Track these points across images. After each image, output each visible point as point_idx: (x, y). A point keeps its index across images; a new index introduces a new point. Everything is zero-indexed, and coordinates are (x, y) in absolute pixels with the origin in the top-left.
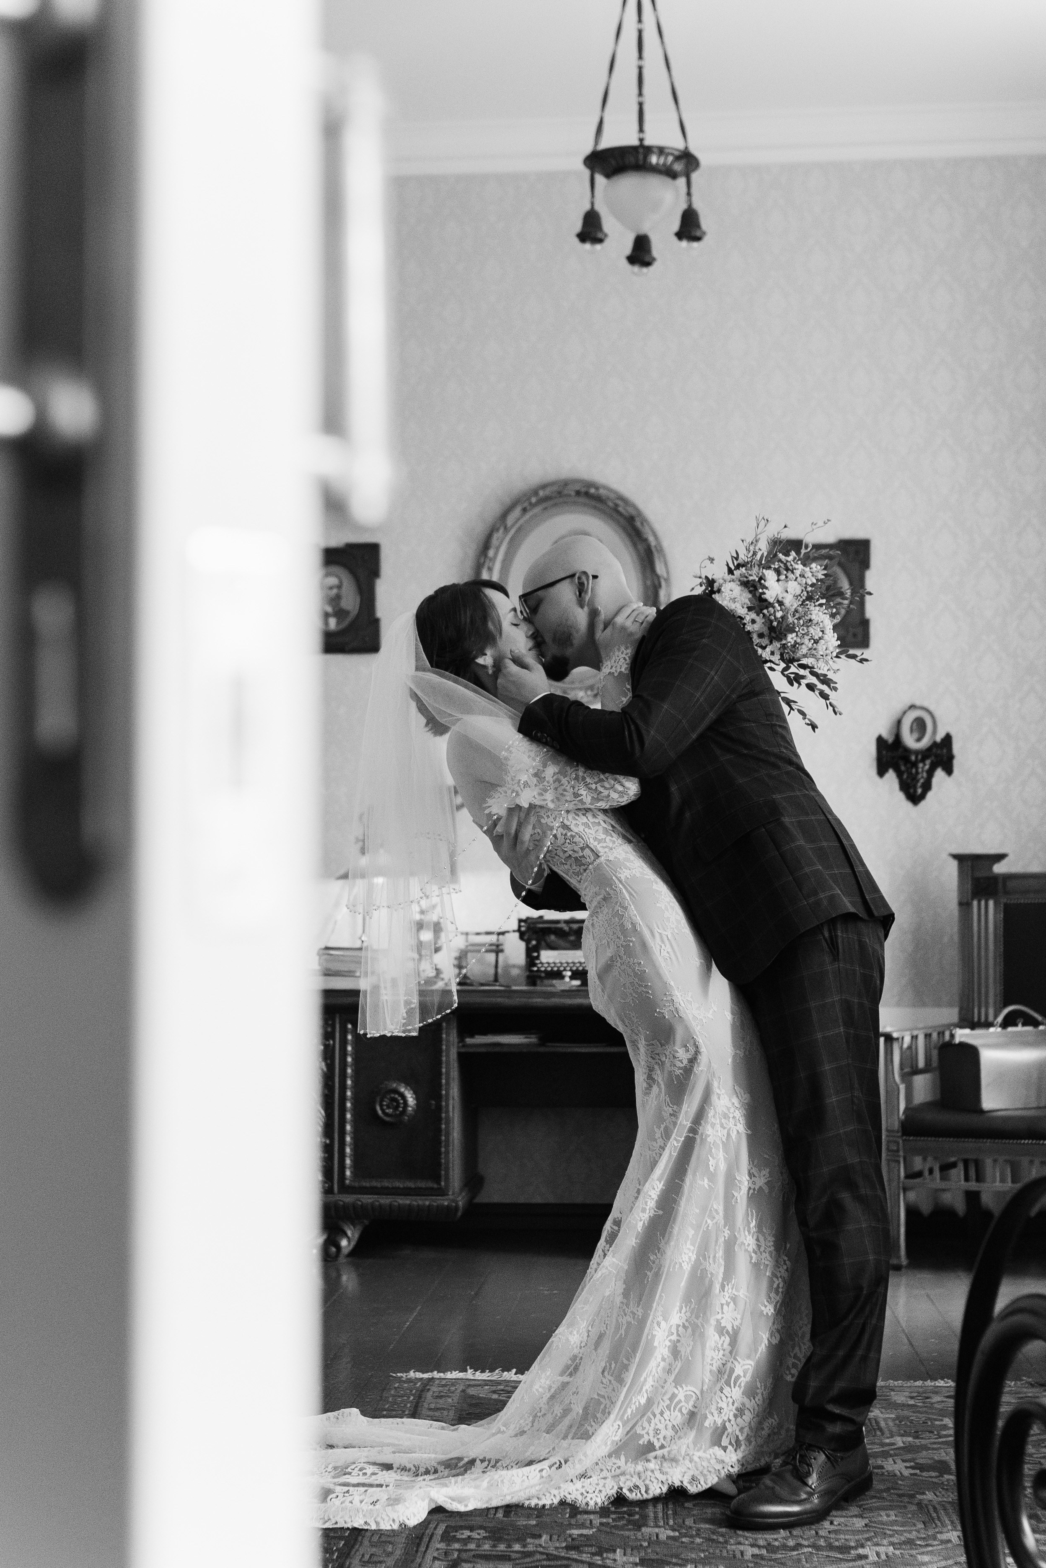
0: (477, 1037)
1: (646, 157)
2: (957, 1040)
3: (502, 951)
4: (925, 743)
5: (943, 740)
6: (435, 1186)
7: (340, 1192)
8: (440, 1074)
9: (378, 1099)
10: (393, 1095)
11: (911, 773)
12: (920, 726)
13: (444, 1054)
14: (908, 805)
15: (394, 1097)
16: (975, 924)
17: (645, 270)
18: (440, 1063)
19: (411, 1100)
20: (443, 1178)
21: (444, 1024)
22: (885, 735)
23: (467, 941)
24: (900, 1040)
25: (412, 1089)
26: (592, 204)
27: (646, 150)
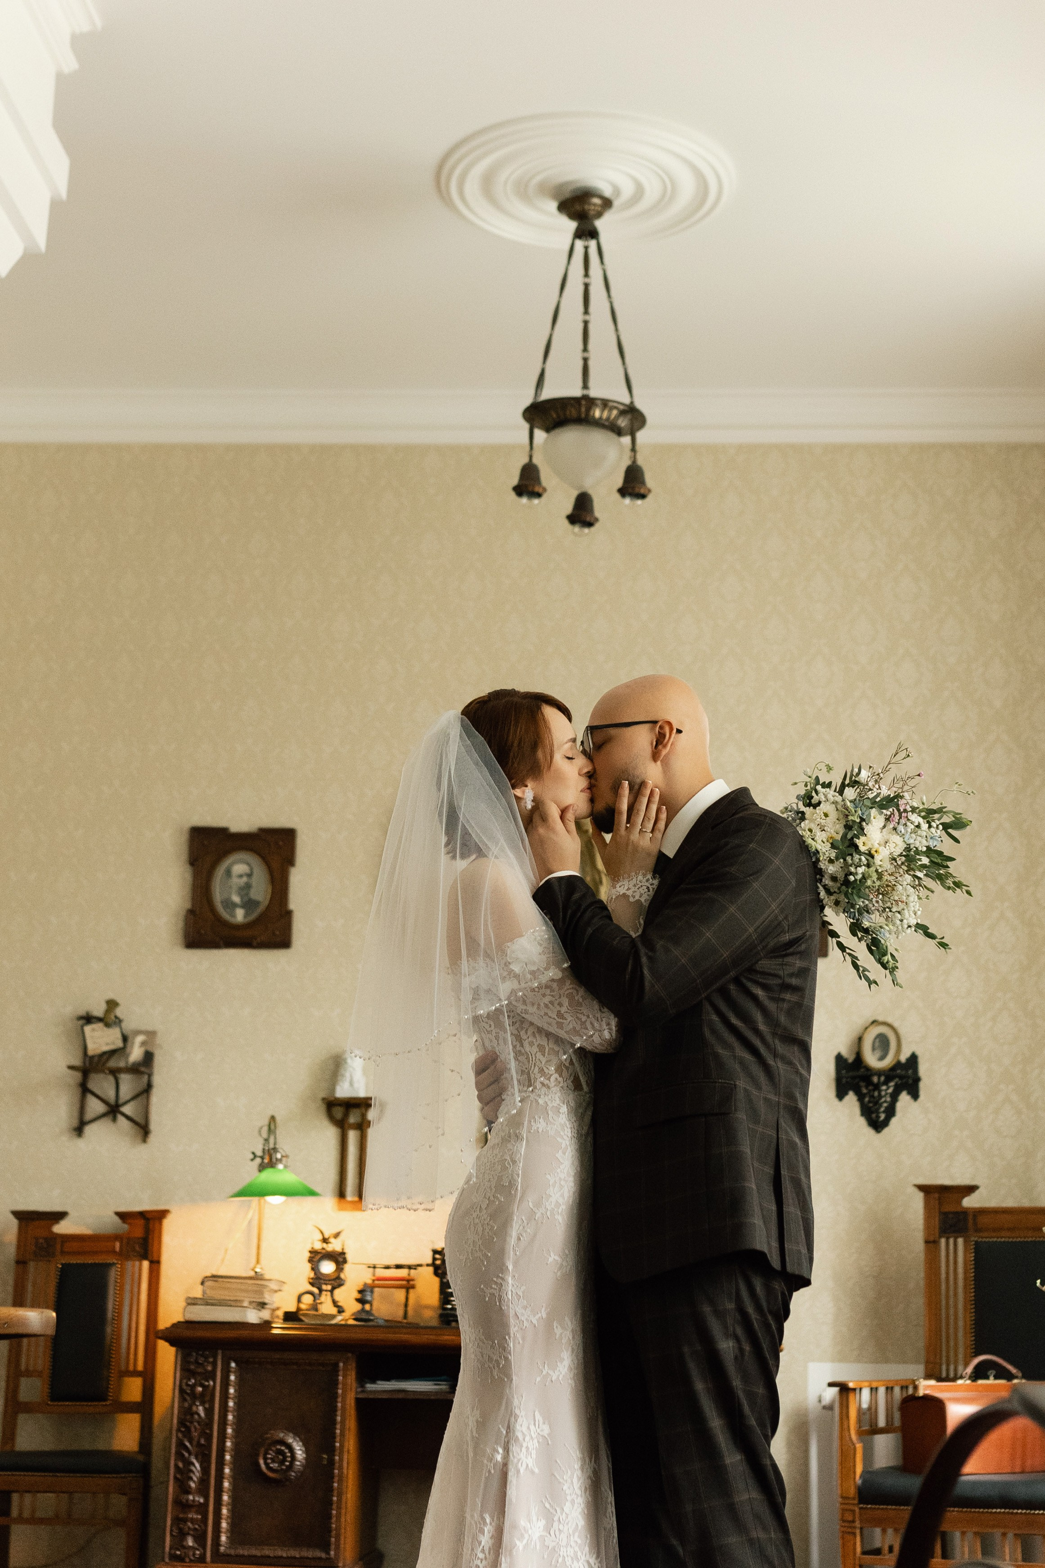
0: (379, 1382)
1: (588, 410)
2: (921, 1393)
3: (413, 1287)
4: (887, 1062)
5: (908, 1060)
6: (323, 1555)
7: (213, 1561)
8: (334, 1423)
9: (262, 1450)
10: (278, 1447)
11: (873, 1096)
12: (882, 1043)
13: (339, 1399)
14: (871, 1132)
15: (280, 1450)
16: (943, 1264)
17: (586, 530)
18: (334, 1409)
19: (300, 1453)
20: (333, 1547)
21: (341, 1365)
22: (845, 1053)
23: (374, 1275)
24: (858, 1391)
25: (301, 1440)
26: (531, 457)
27: (590, 402)
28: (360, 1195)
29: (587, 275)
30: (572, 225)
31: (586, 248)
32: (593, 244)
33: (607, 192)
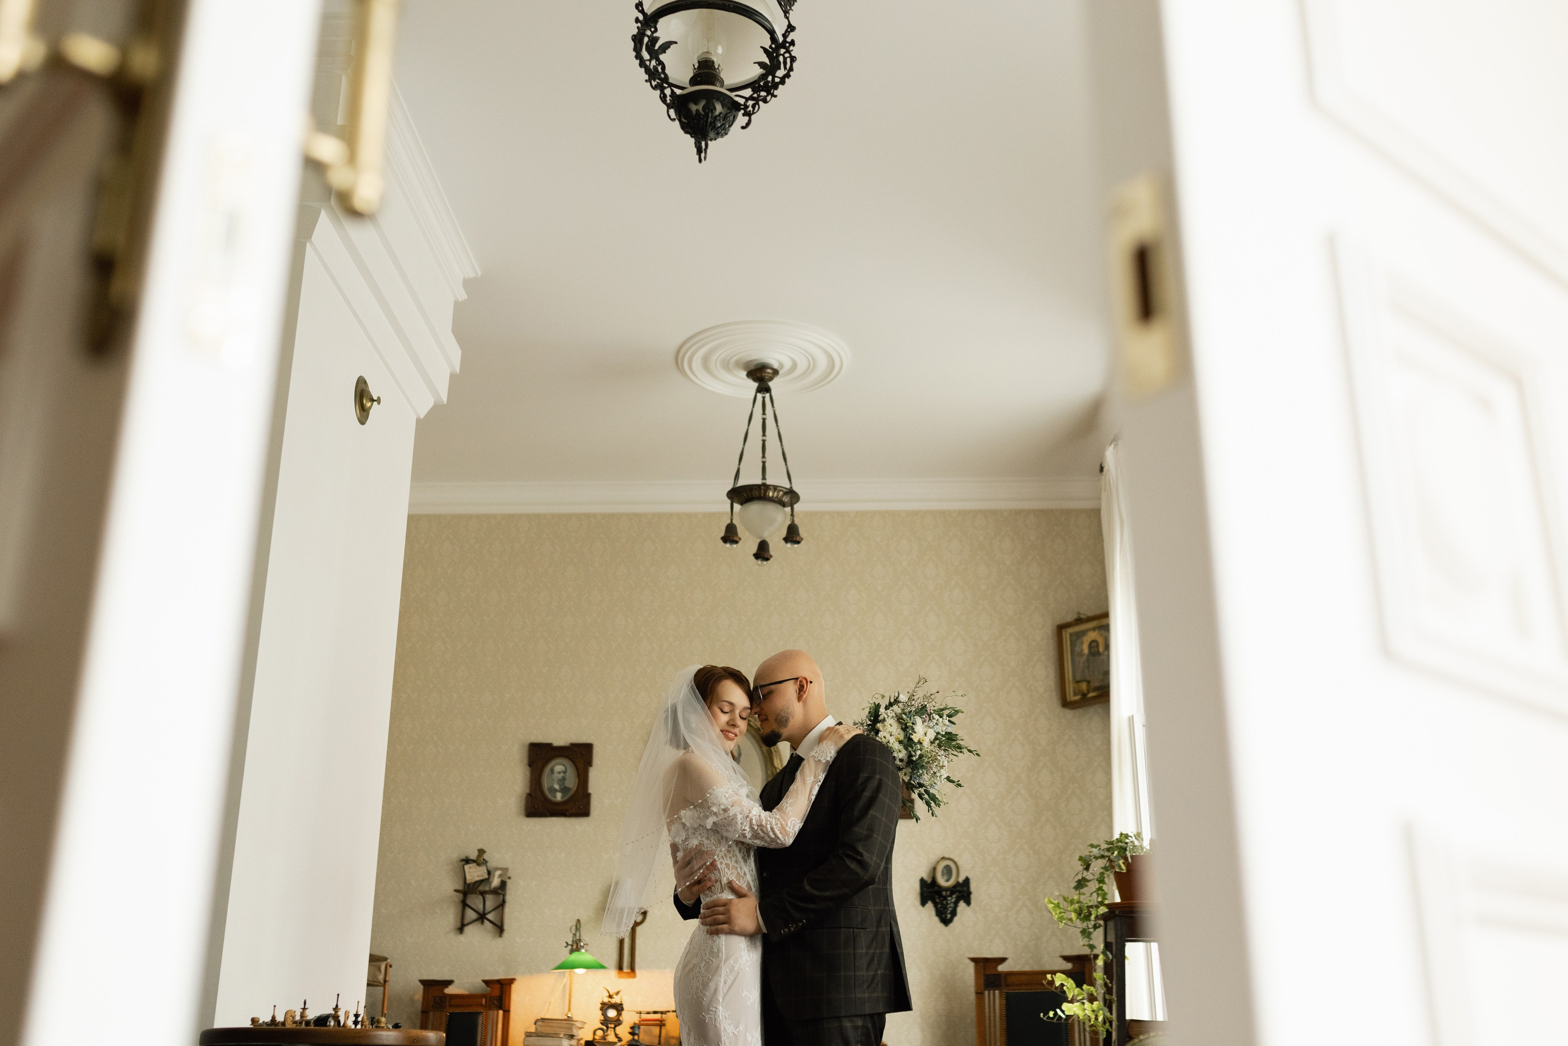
1: (765, 492)
3: (664, 1025)
4: (952, 883)
5: (964, 881)
11: (942, 904)
12: (948, 871)
14: (941, 926)
16: (987, 1007)
17: (765, 563)
22: (925, 878)
23: (640, 1018)
26: (732, 519)
27: (766, 487)
28: (632, 968)
29: (764, 413)
30: (756, 385)
31: (764, 398)
32: (767, 395)
33: (776, 366)
